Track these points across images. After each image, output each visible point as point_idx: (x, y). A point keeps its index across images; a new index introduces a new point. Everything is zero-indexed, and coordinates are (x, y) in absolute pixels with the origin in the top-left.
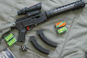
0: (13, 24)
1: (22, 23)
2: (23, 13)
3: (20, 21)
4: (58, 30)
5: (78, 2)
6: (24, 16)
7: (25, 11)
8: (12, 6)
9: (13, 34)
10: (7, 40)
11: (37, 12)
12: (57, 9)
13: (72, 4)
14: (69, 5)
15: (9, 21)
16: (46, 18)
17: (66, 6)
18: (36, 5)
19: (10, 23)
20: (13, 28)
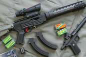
0: (11, 26)
2: (22, 14)
3: (19, 23)
4: (58, 32)
5: (78, 3)
6: (22, 17)
7: (24, 12)
8: (10, 7)
10: (5, 42)
12: (57, 10)
13: (72, 5)
14: (69, 6)
15: (7, 22)
16: (45, 20)
17: (66, 7)
18: (35, 6)
19: (8, 25)
20: (11, 30)
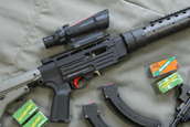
0: (33, 73)
8: (28, 23)
10: (21, 120)
11: (99, 35)
12: (152, 24)
17: (176, 15)
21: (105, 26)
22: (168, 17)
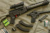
1: (13, 13)
2: (13, 7)
3: (11, 12)
5: (45, 1)
6: (14, 9)
7: (15, 6)
8: (7, 3)
9: (8, 20)
10: (4, 23)
11: (22, 7)
12: (33, 5)
14: (40, 3)
15: (5, 12)
18: (21, 3)
19: (6, 13)
20: (7, 16)
21: (23, 5)
22: (36, 4)
